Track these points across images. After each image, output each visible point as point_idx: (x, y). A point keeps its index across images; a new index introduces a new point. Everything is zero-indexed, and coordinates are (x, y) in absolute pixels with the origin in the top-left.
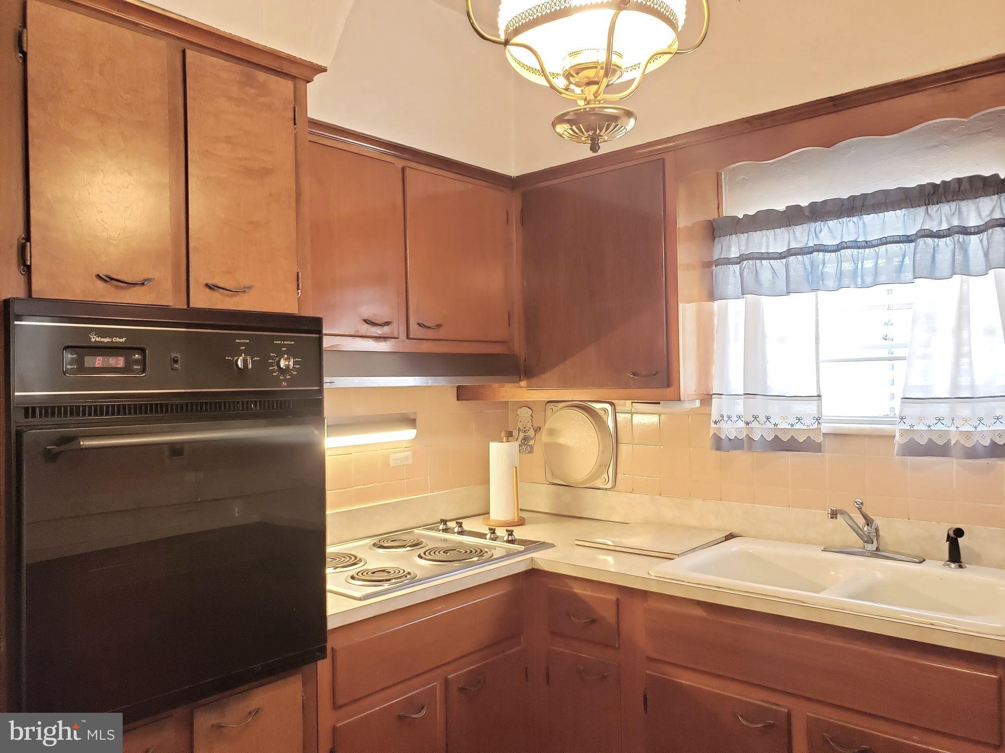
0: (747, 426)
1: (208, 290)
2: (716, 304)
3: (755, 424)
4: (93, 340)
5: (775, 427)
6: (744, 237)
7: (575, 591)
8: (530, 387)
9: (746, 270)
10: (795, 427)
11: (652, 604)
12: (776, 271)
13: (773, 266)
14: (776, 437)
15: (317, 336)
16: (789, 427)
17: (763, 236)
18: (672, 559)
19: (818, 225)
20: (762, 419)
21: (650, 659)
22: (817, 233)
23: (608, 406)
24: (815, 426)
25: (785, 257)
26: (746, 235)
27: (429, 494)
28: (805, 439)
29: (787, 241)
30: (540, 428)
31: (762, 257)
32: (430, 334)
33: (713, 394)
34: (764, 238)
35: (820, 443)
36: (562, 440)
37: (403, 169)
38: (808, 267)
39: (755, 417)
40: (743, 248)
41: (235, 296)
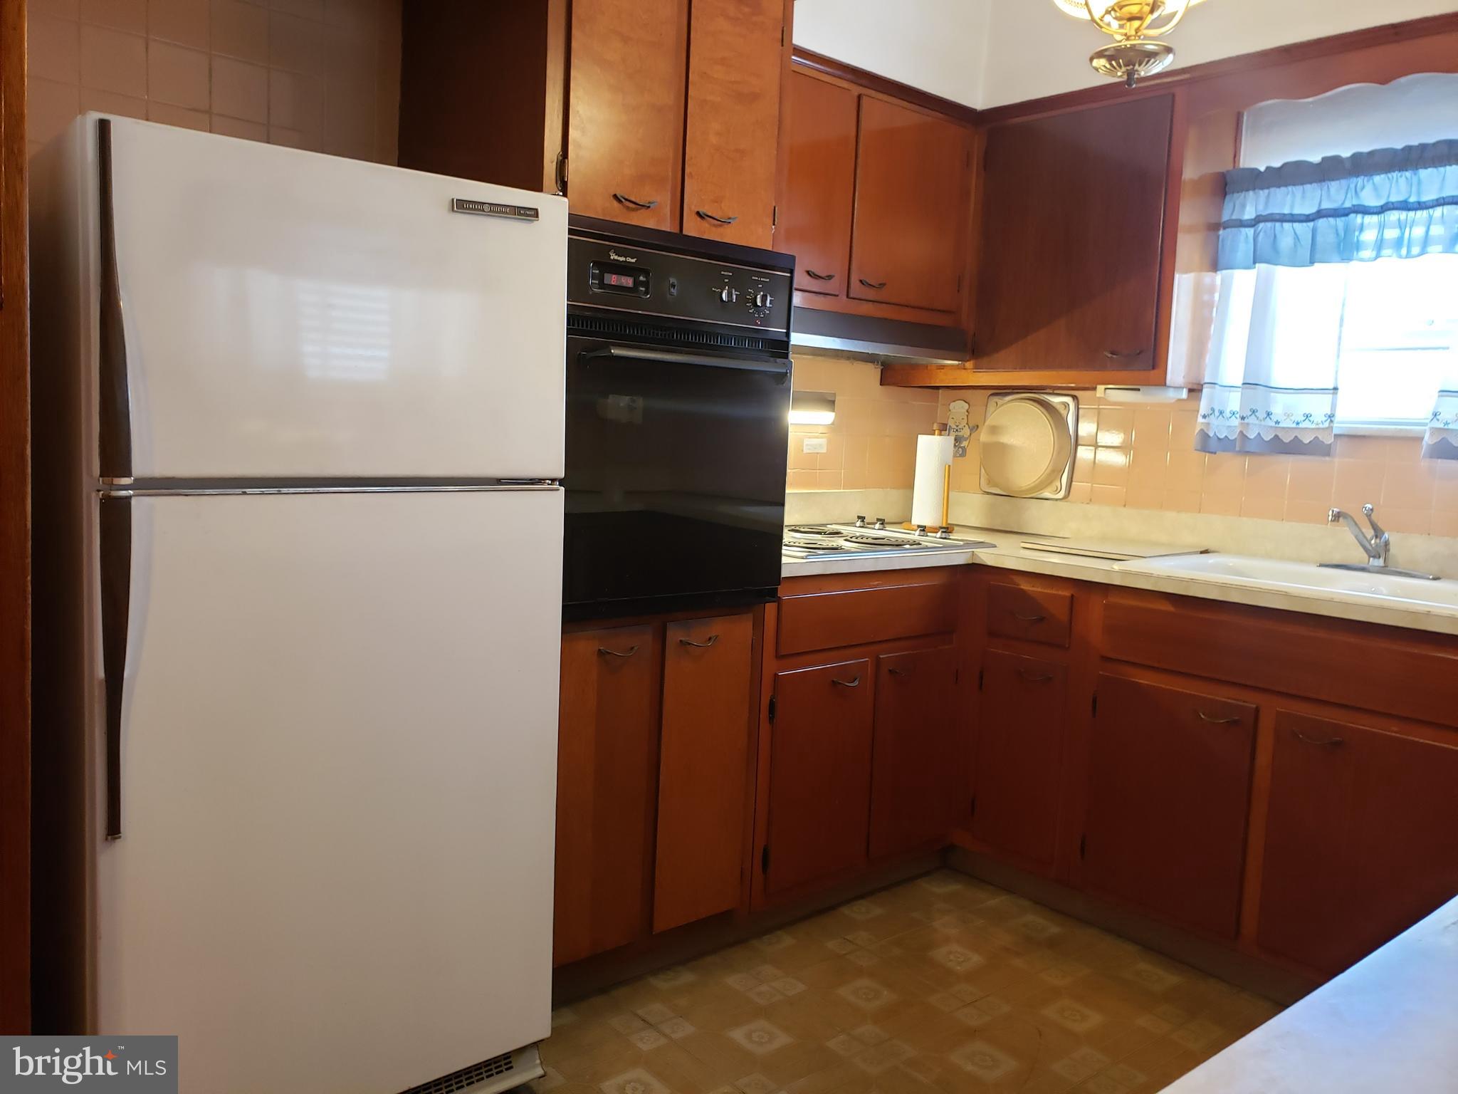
0: (1243, 421)
1: (699, 219)
2: (1218, 277)
3: (1252, 420)
4: (612, 258)
5: (1277, 425)
6: (1263, 194)
7: (1022, 587)
8: (977, 367)
9: (1261, 234)
10: (1301, 426)
11: (1115, 599)
12: (1300, 237)
13: (1296, 231)
14: (1276, 436)
15: (789, 275)
16: (1294, 425)
17: (1288, 194)
19: (1360, 180)
20: (1261, 414)
21: (1105, 659)
22: (1358, 190)
23: (1068, 400)
24: (1326, 425)
25: (1313, 220)
26: (1266, 191)
27: (842, 491)
28: (1312, 439)
29: (1319, 200)
30: (978, 426)
31: (1283, 219)
32: (870, 294)
33: (1205, 383)
34: (1289, 196)
35: (1331, 444)
36: (1006, 439)
37: (859, 97)
38: (1342, 233)
39: (1254, 412)
40: (1261, 207)
41: (721, 226)
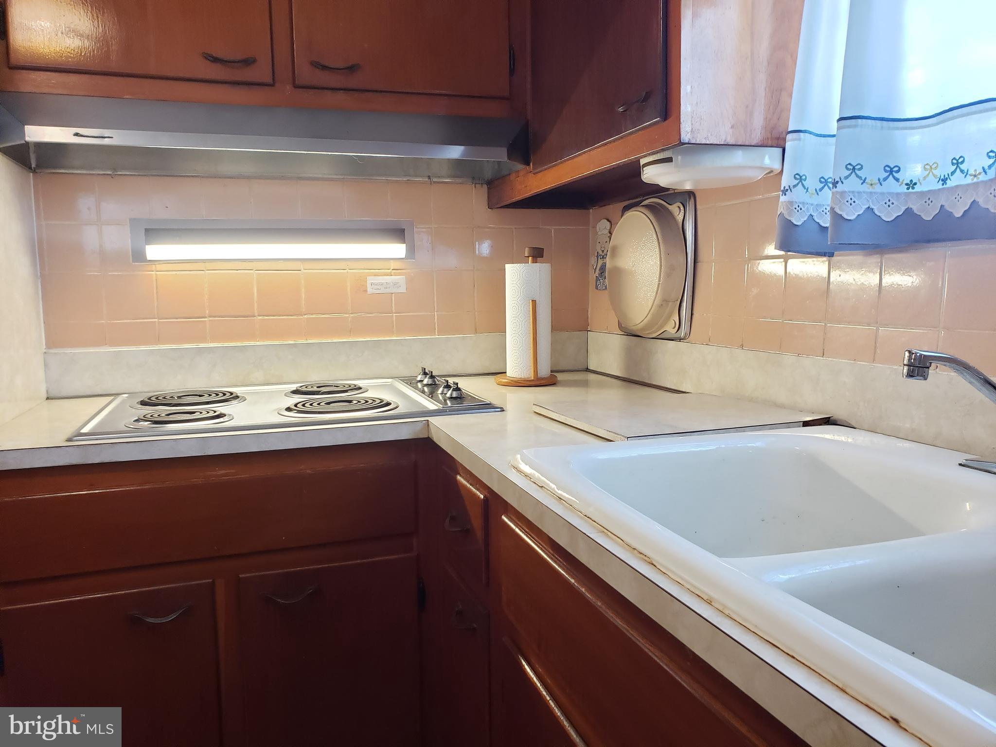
3: (852, 184)
5: (911, 190)
7: (459, 479)
8: (534, 167)
10: (948, 184)
14: (907, 211)
16: (938, 185)
18: (611, 441)
20: (873, 172)
23: (683, 199)
27: (437, 336)
33: (788, 133)
39: (853, 169)
